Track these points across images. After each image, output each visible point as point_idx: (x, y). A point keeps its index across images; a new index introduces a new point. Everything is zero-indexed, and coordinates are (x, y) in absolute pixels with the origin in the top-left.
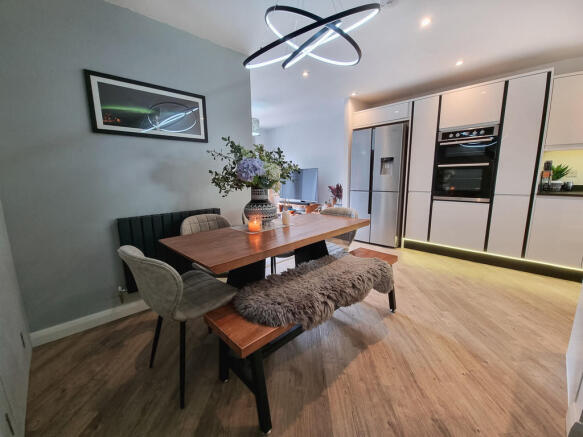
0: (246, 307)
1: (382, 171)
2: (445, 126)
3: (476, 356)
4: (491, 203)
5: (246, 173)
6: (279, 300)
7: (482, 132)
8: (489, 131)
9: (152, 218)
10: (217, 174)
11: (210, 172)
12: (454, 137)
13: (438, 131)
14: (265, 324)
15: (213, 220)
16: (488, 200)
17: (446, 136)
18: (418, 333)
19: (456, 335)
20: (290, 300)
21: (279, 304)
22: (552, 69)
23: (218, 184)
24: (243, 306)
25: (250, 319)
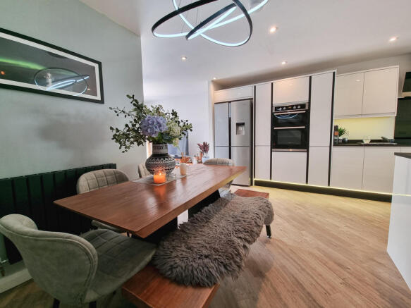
0: (172, 268)
1: (237, 132)
2: (277, 102)
3: (340, 265)
4: (308, 152)
5: (152, 129)
6: (205, 252)
7: (299, 107)
8: (303, 106)
9: (41, 177)
10: (118, 130)
11: (112, 128)
12: (283, 109)
13: (272, 106)
14: (199, 285)
15: (111, 175)
16: (306, 150)
17: (277, 108)
18: (295, 254)
19: (319, 250)
20: (216, 250)
21: (206, 257)
22: (335, 71)
23: (117, 141)
24: (167, 267)
25: (180, 281)
